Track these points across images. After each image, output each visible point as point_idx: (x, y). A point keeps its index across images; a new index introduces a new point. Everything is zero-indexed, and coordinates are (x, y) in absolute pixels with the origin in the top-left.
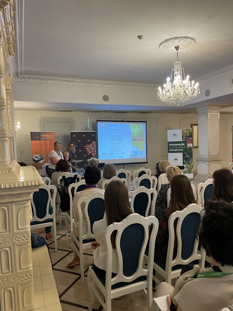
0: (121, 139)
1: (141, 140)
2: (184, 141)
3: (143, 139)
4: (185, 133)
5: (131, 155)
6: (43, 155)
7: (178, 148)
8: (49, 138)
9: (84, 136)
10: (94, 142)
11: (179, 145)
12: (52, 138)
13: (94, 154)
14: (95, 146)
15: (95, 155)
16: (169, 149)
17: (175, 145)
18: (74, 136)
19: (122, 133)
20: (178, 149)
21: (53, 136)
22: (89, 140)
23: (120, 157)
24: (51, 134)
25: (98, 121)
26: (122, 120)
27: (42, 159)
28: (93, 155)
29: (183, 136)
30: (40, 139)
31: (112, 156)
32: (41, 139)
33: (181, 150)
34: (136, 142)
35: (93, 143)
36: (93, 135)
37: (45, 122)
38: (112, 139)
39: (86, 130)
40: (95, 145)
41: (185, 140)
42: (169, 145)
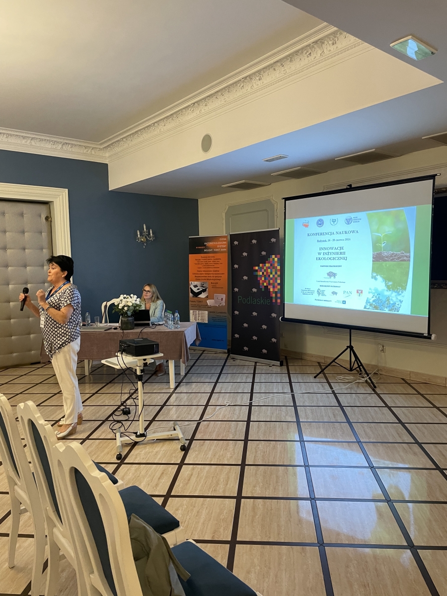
8: (219, 248)
10: (273, 256)
13: (274, 287)
15: (276, 290)
21: (224, 244)
23: (339, 301)
25: (286, 199)
28: (271, 290)
36: (273, 240)
40: (276, 265)
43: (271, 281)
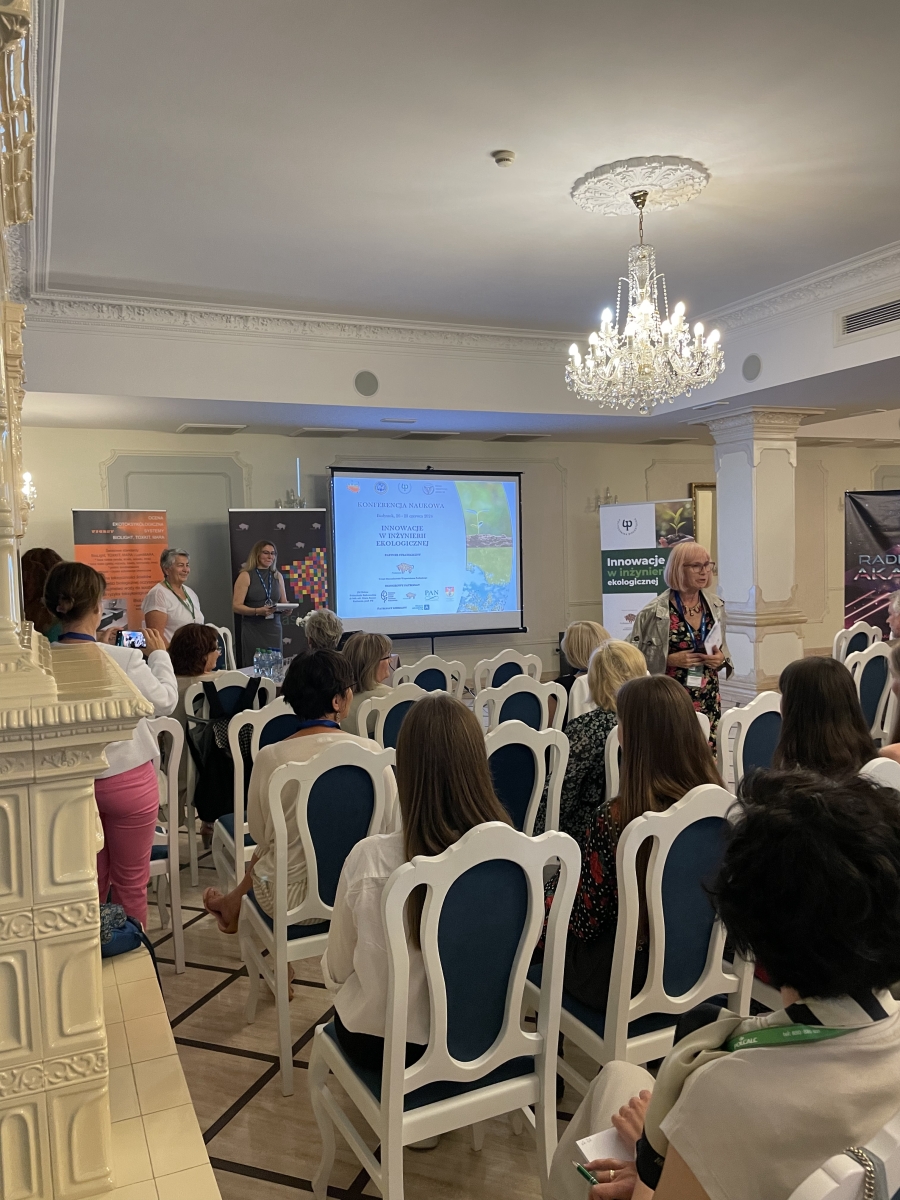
0: (423, 539)
1: (501, 543)
2: (661, 547)
3: (509, 541)
4: (667, 517)
5: (462, 601)
6: (120, 600)
7: (639, 574)
8: (148, 534)
9: (281, 526)
10: (318, 550)
11: (646, 562)
12: (158, 534)
13: (320, 596)
14: (325, 566)
15: (324, 600)
16: (606, 578)
17: (628, 562)
18: (243, 526)
19: (426, 516)
20: (641, 578)
21: (159, 527)
22: (300, 545)
23: (418, 607)
24: (152, 521)
25: (334, 469)
26: (429, 467)
27: (117, 617)
28: (317, 600)
29: (660, 530)
30: (108, 540)
31: (389, 604)
32: (114, 537)
33: (653, 582)
34: (482, 550)
35: (314, 554)
36: (316, 526)
37: (130, 473)
38: (390, 540)
39: (290, 503)
40: (322, 562)
41: (666, 546)
42: (604, 562)
43: (316, 587)
